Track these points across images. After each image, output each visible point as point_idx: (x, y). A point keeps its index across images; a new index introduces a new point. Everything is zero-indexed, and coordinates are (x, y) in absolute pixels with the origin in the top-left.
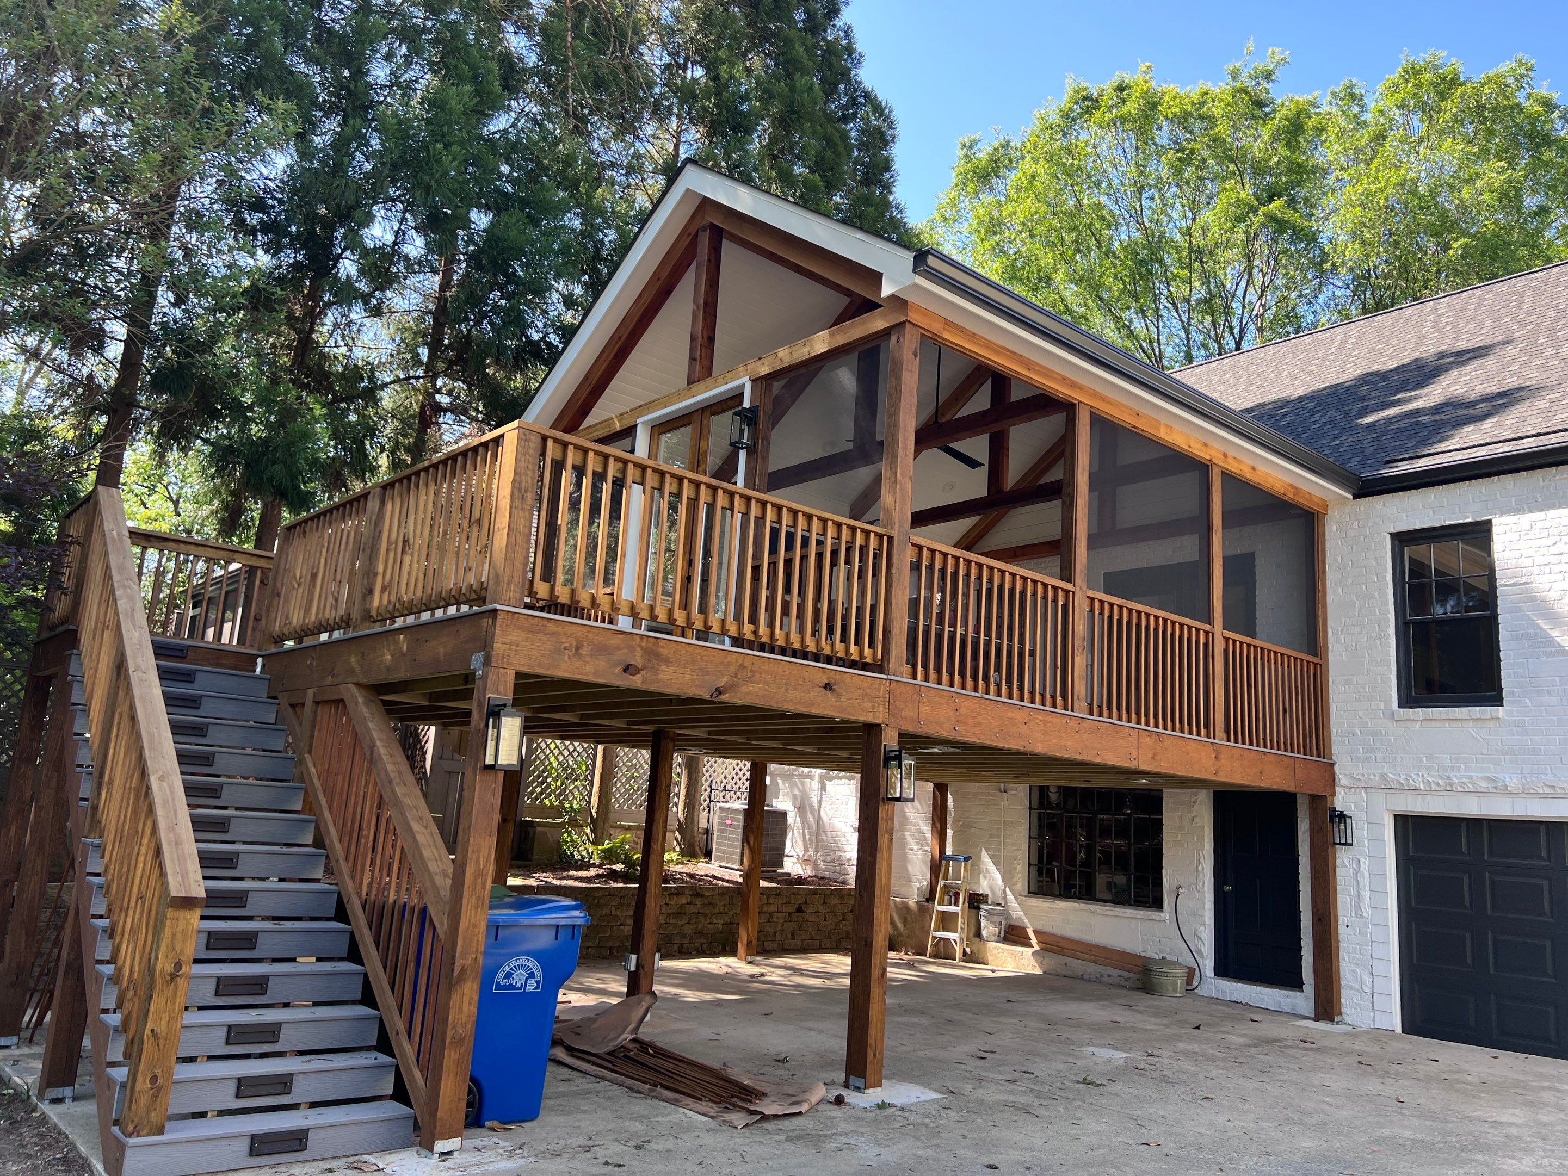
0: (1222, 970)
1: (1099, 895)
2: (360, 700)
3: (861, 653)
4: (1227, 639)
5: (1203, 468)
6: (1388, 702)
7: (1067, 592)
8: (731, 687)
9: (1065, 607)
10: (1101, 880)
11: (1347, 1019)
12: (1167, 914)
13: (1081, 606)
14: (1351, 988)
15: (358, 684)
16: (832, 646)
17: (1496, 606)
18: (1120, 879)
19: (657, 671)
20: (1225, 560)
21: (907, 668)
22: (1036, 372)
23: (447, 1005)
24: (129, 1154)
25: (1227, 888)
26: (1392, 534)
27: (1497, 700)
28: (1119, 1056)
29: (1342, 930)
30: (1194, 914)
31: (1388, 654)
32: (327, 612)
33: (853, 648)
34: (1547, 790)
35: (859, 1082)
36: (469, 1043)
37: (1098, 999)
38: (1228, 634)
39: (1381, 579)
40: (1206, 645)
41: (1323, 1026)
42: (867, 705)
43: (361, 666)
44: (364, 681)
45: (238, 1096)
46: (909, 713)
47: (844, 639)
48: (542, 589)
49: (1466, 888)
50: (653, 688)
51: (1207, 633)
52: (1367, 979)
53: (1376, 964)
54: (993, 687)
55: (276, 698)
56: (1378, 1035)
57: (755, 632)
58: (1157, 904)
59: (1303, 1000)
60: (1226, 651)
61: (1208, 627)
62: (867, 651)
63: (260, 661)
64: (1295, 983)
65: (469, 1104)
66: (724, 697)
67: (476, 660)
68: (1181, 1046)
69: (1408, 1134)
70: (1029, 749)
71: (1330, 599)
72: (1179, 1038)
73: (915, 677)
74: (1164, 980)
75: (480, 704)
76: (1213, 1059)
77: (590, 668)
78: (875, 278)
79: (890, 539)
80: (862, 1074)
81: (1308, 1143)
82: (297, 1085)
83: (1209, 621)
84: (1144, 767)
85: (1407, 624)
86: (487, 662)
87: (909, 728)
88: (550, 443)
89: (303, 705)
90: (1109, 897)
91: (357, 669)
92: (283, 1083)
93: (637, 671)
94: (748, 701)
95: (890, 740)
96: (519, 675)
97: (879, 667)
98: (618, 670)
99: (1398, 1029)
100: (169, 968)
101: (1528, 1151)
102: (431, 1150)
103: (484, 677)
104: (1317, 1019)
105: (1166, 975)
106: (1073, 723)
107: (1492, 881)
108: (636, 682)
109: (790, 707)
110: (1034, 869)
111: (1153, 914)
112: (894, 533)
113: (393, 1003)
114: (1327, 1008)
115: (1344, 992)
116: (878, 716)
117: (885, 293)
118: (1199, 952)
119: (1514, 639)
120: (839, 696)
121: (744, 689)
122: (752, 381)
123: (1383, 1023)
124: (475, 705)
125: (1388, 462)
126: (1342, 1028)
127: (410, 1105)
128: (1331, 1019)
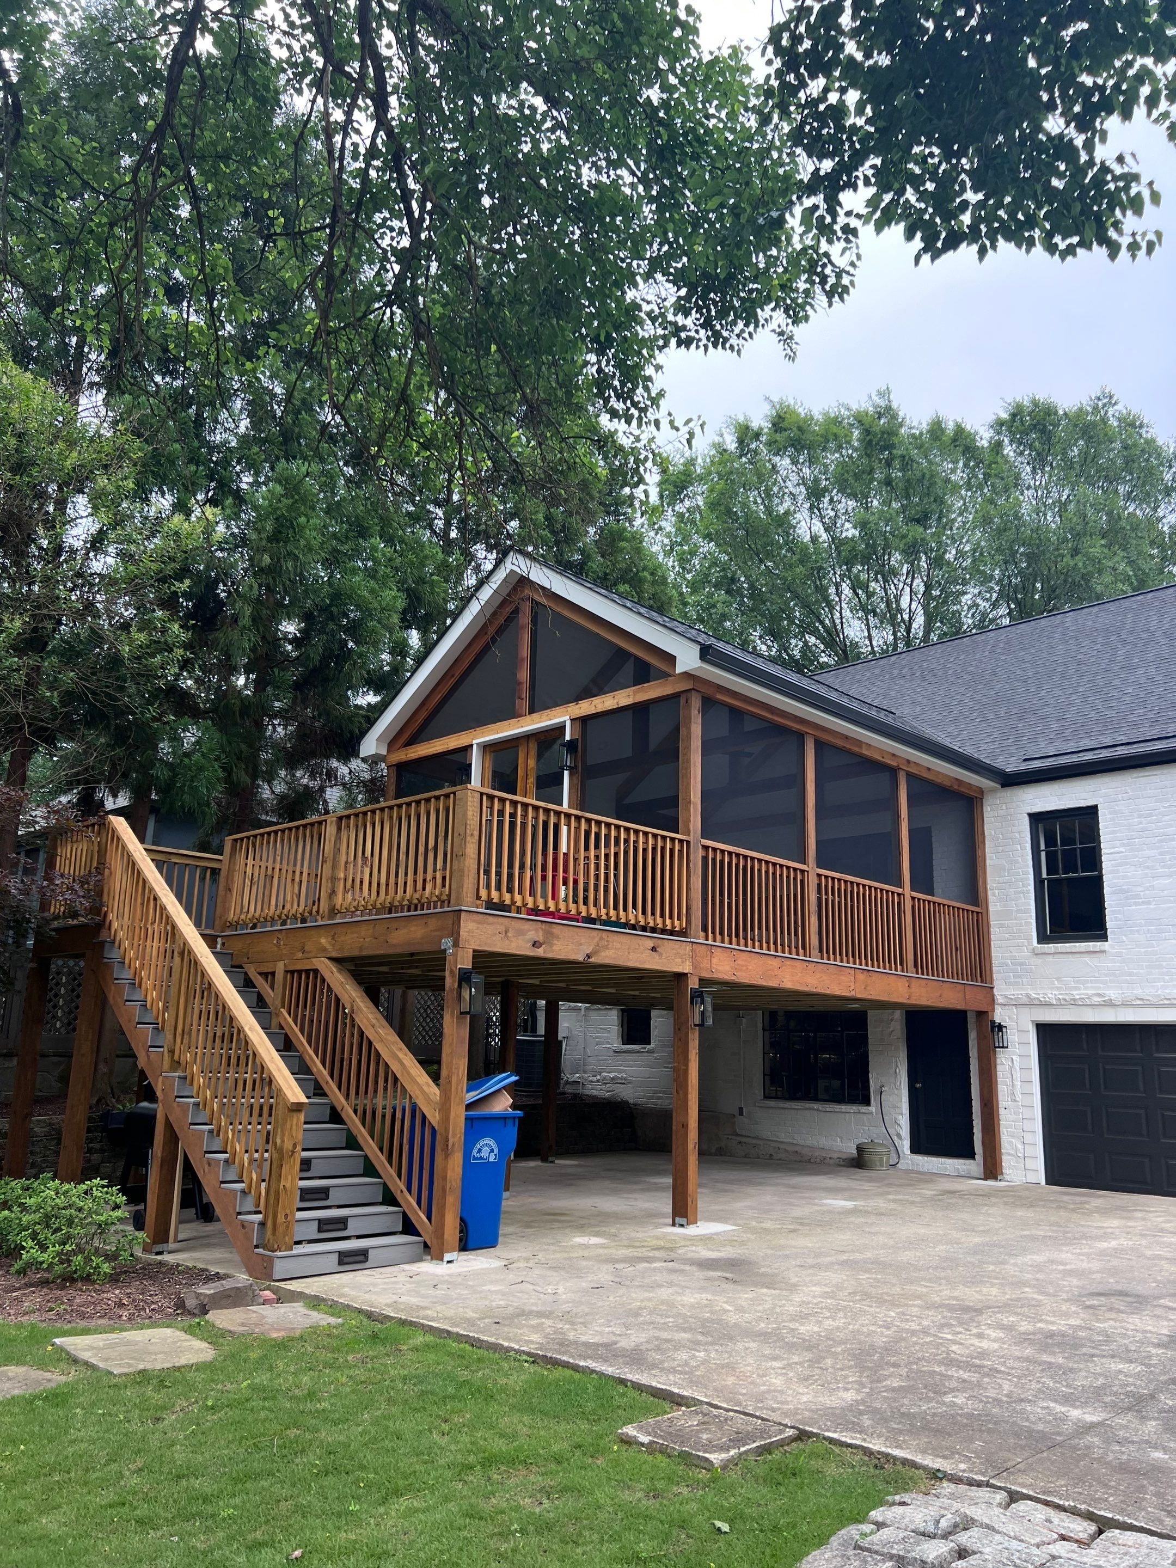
0: (916, 1149)
1: (820, 1097)
2: (335, 970)
3: (673, 923)
4: (913, 898)
5: (893, 772)
6: (1030, 939)
7: (802, 871)
8: (595, 953)
9: (802, 882)
10: (822, 1084)
11: (1007, 1178)
12: (873, 1109)
13: (812, 881)
14: (1009, 1154)
15: (330, 959)
16: (655, 920)
17: (1101, 869)
18: (836, 1083)
19: (551, 945)
20: (910, 831)
21: (702, 934)
22: (778, 715)
23: (445, 1169)
24: (277, 1262)
25: (918, 1086)
26: (1031, 815)
27: (1104, 937)
28: (849, 1204)
29: (1002, 1111)
30: (895, 1107)
31: (1029, 904)
32: (288, 906)
33: (668, 922)
34: (1139, 1002)
35: (683, 1221)
36: (459, 1192)
37: (825, 1173)
38: (915, 894)
39: (1023, 848)
40: (899, 903)
41: (990, 1183)
42: (679, 961)
43: (333, 946)
44: (334, 954)
45: (320, 1231)
46: (705, 964)
47: (662, 915)
48: (483, 893)
49: (1087, 1075)
50: (550, 955)
51: (899, 895)
52: (1020, 1146)
53: (1026, 1135)
54: (757, 944)
55: (241, 967)
56: (1029, 1186)
57: (607, 914)
58: (867, 1102)
59: (974, 1166)
60: (913, 907)
61: (900, 890)
62: (677, 923)
63: (219, 940)
64: (970, 1155)
65: (461, 1232)
66: (592, 960)
67: (447, 943)
68: (891, 1197)
69: (1042, 1233)
70: (782, 986)
71: (989, 862)
72: (889, 1193)
73: (707, 939)
74: (873, 1158)
75: (452, 972)
76: (913, 1203)
77: (513, 945)
78: (671, 659)
79: (688, 842)
80: (685, 1215)
81: (978, 1240)
82: (351, 1223)
83: (900, 885)
84: (859, 996)
85: (1041, 881)
86: (456, 944)
87: (705, 975)
88: (485, 798)
89: (273, 974)
90: (826, 1097)
91: (328, 946)
92: (342, 1223)
93: (541, 945)
94: (607, 961)
95: (693, 983)
96: (474, 951)
97: (683, 933)
98: (530, 944)
99: (1043, 1182)
100: (291, 1148)
101: (1115, 1239)
102: (442, 1260)
103: (455, 955)
104: (985, 1179)
105: (876, 1153)
106: (811, 966)
107: (1105, 1070)
108: (540, 952)
109: (631, 964)
110: (767, 1078)
111: (864, 1109)
112: (691, 838)
113: (393, 1172)
114: (992, 1170)
115: (1004, 1157)
116: (686, 968)
117: (679, 670)
118: (899, 1136)
119: (1114, 893)
120: (661, 955)
121: (603, 954)
122: (572, 720)
123: (1032, 1178)
124: (447, 973)
125: (1025, 760)
126: (1002, 1184)
127: (419, 1235)
128: (995, 1178)
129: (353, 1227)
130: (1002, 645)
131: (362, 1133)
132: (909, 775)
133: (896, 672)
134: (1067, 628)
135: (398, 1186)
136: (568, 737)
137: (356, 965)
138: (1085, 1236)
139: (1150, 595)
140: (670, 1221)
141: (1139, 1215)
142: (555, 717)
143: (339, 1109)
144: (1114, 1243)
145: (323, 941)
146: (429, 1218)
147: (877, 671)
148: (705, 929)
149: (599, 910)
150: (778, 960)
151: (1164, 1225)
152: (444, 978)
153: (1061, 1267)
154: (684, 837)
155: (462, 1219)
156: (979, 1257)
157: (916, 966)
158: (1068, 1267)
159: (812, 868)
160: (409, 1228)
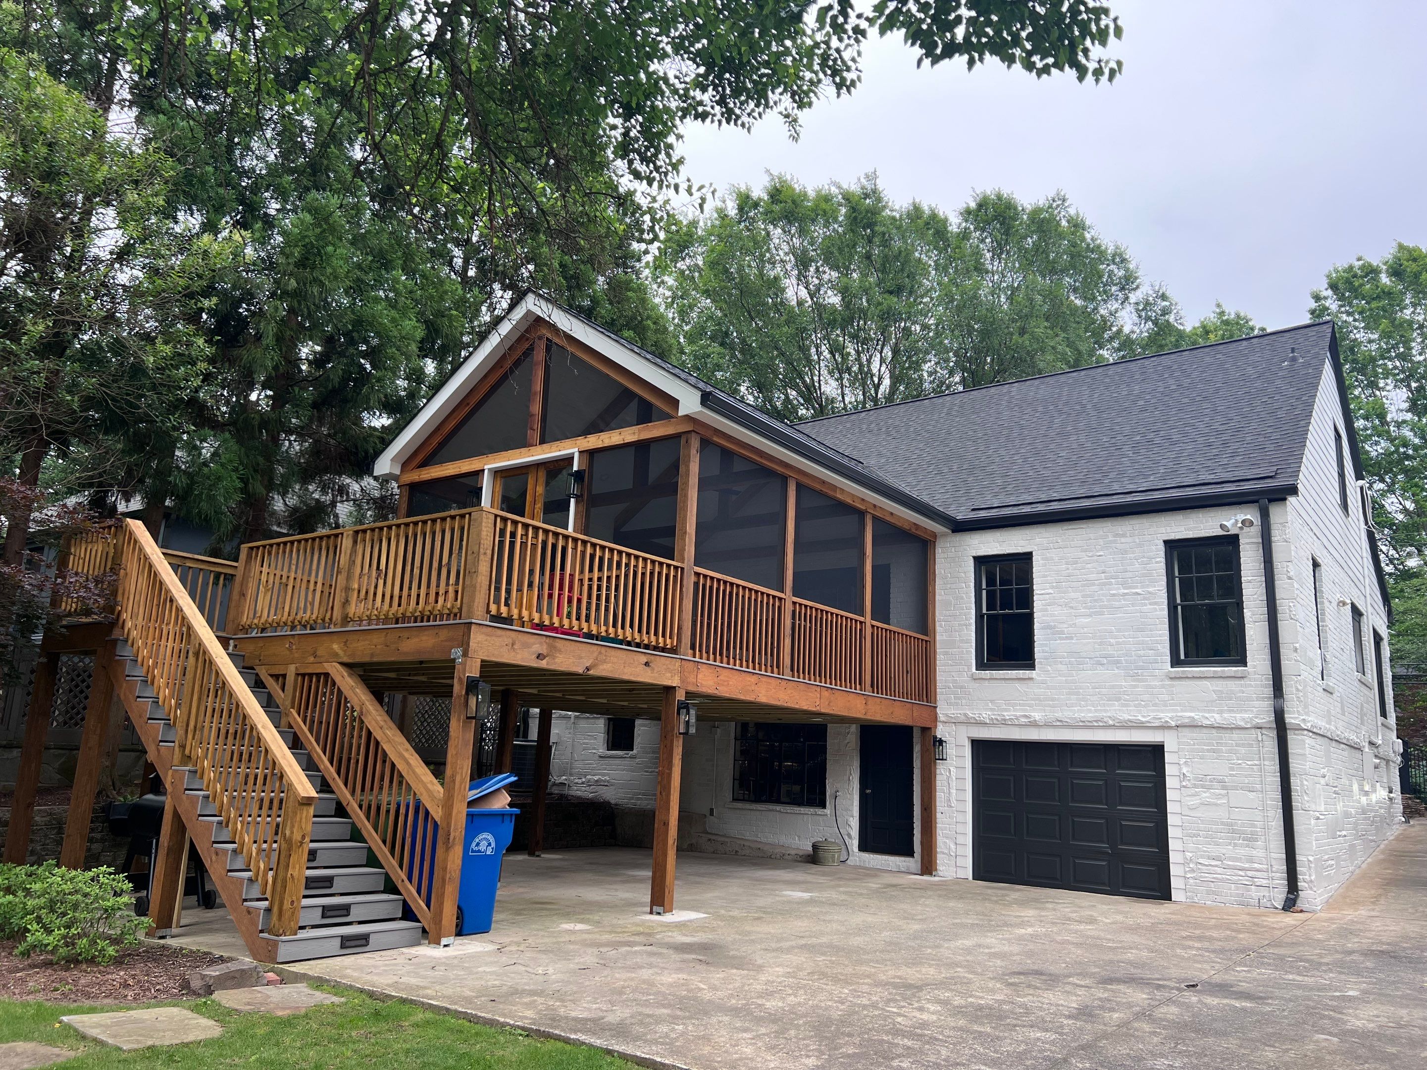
0: (863, 847)
1: (783, 799)
2: (345, 674)
3: (665, 642)
4: (873, 626)
5: (862, 514)
6: (969, 666)
7: (780, 599)
8: (593, 666)
9: (779, 608)
10: (784, 788)
11: (940, 873)
12: (828, 811)
13: (789, 607)
14: (943, 853)
15: (341, 664)
16: (649, 638)
17: (1033, 607)
18: (797, 788)
19: (554, 658)
20: (874, 567)
21: (690, 652)
23: (445, 860)
24: (281, 945)
25: (868, 791)
26: (974, 558)
27: (1032, 667)
28: (806, 895)
29: (939, 815)
30: (847, 810)
31: (970, 635)
32: (301, 613)
33: (661, 640)
34: (1058, 723)
35: (660, 909)
36: (458, 882)
37: (785, 868)
38: (875, 623)
39: (967, 587)
40: (861, 630)
41: (926, 878)
42: (669, 675)
43: (345, 651)
44: (346, 660)
45: (323, 917)
46: (692, 679)
47: (656, 634)
48: (493, 608)
49: (1012, 785)
50: (552, 667)
51: (861, 623)
52: (953, 846)
53: (958, 836)
54: (738, 662)
55: (253, 669)
56: (958, 881)
58: (823, 805)
59: (912, 863)
60: (873, 634)
61: (862, 619)
62: (668, 641)
63: (231, 642)
64: (910, 853)
65: (458, 918)
66: (591, 672)
67: (456, 653)
68: (842, 889)
69: (970, 921)
70: (759, 700)
71: (938, 597)
72: (840, 886)
73: (694, 656)
74: (826, 854)
75: (460, 679)
76: (861, 894)
77: (519, 656)
78: (675, 403)
79: (682, 569)
80: (661, 905)
81: (917, 927)
82: (353, 910)
83: (862, 614)
84: (823, 711)
85: (982, 616)
86: (465, 654)
87: (691, 688)
88: (499, 519)
89: (284, 676)
90: (788, 800)
91: (341, 653)
92: (345, 909)
93: (545, 657)
94: (604, 674)
95: (680, 696)
96: (482, 661)
97: (674, 650)
98: (534, 656)
99: (971, 878)
100: (299, 839)
101: (1031, 926)
102: (439, 944)
103: (464, 664)
104: (922, 875)
105: (829, 850)
106: (784, 683)
107: (1027, 781)
108: (543, 664)
109: (626, 677)
110: (737, 782)
111: (820, 811)
112: (684, 566)
113: (395, 863)
114: (928, 867)
115: (939, 856)
116: (674, 682)
117: (681, 413)
118: (849, 836)
119: (1043, 628)
120: (653, 669)
121: (601, 667)
122: (580, 452)
123: (961, 874)
124: (456, 681)
125: (973, 510)
126: (937, 879)
127: (418, 921)
128: (930, 874)
129: (356, 914)
130: (956, 408)
131: (367, 827)
132: (875, 518)
133: (864, 426)
134: (1012, 397)
135: (400, 876)
136: (575, 468)
137: (365, 671)
138: (1006, 924)
139: (1083, 373)
140: (648, 909)
141: (1050, 906)
142: (565, 449)
143: (345, 804)
144: (1030, 930)
145: (335, 646)
146: (428, 906)
147: (848, 425)
148: (693, 647)
149: (599, 626)
150: (755, 677)
151: (1071, 915)
152: (452, 686)
153: (987, 951)
154: (679, 564)
155: (459, 907)
156: (918, 942)
157: (872, 686)
158: (993, 950)
159: (788, 596)
160: (408, 914)
